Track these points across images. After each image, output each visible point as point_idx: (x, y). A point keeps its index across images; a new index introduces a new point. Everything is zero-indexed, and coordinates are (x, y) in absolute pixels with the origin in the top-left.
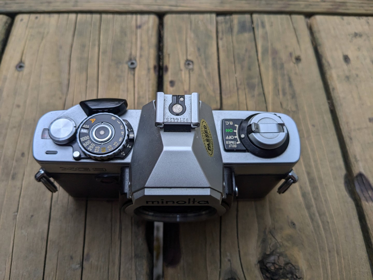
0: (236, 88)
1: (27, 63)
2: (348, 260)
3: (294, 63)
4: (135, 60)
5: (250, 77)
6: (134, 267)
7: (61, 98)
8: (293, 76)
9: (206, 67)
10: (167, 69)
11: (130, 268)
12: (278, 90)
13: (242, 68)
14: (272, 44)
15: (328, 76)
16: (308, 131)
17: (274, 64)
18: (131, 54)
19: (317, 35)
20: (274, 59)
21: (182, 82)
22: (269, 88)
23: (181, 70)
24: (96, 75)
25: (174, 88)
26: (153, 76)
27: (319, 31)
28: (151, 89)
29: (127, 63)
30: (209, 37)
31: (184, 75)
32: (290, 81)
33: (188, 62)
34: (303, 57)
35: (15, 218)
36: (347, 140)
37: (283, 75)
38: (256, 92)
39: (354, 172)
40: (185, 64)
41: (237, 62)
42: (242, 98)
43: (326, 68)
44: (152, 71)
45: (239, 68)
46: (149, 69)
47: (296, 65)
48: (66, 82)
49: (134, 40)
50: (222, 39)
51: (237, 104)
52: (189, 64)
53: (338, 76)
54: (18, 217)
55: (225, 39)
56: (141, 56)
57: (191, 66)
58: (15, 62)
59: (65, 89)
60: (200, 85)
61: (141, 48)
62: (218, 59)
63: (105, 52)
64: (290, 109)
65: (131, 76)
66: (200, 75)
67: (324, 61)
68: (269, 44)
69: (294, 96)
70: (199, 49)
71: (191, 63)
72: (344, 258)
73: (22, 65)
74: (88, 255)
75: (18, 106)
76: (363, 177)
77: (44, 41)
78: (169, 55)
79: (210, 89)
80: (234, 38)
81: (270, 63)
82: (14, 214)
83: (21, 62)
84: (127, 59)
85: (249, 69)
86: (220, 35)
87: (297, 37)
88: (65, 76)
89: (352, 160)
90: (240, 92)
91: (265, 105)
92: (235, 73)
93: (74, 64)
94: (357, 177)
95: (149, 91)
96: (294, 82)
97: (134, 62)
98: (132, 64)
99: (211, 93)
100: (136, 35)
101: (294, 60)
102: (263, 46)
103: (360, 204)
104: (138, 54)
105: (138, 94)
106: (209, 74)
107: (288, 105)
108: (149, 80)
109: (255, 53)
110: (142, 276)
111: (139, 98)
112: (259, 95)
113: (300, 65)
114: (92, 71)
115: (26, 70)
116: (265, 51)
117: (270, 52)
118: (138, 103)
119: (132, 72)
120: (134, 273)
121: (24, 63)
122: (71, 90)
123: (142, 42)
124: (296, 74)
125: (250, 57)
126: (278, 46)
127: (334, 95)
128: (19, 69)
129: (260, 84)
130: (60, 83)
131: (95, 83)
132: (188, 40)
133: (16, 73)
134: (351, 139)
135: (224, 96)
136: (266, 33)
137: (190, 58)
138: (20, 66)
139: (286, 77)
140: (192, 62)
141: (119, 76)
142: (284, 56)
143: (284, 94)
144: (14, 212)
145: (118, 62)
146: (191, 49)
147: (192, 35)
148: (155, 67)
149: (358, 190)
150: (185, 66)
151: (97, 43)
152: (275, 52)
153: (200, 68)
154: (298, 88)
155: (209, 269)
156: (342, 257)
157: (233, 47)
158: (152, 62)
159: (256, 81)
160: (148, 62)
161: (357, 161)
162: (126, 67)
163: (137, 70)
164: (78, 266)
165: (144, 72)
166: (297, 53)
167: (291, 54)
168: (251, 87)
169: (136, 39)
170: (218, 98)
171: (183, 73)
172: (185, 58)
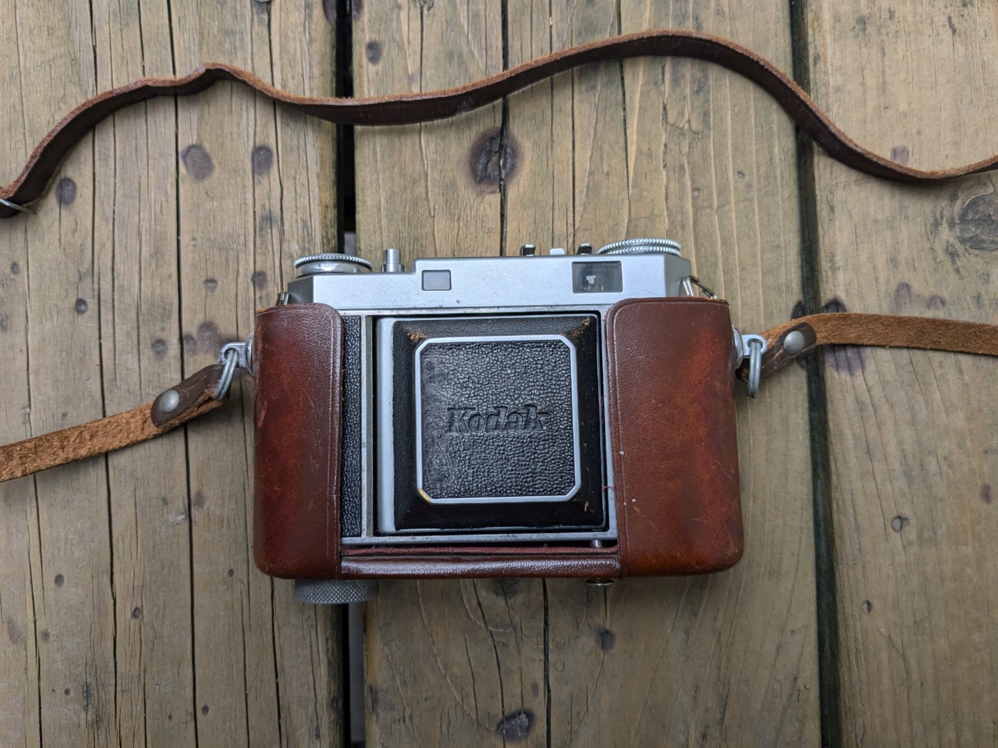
10: (359, 2)
12: (663, 68)
21: (401, 47)
25: (379, 67)
26: (322, 28)
28: (316, 72)
31: (407, 22)
36: (823, 210)
44: (318, 12)
46: (309, 6)
53: (837, 18)
54: (32, 415)
60: (450, 56)
65: (260, 29)
66: (452, 22)
69: (703, 85)
76: (840, 310)
82: (23, 411)
89: (824, 264)
91: (622, 113)
92: (550, 12)
94: (827, 305)
95: (311, 78)
103: (823, 372)
106: (474, 17)
108: (311, 41)
119: (265, 16)
134: (832, 209)
144: (24, 408)
161: (834, 269)
163: (276, 8)
164: (180, 518)
165: (296, 17)
171: (403, 15)
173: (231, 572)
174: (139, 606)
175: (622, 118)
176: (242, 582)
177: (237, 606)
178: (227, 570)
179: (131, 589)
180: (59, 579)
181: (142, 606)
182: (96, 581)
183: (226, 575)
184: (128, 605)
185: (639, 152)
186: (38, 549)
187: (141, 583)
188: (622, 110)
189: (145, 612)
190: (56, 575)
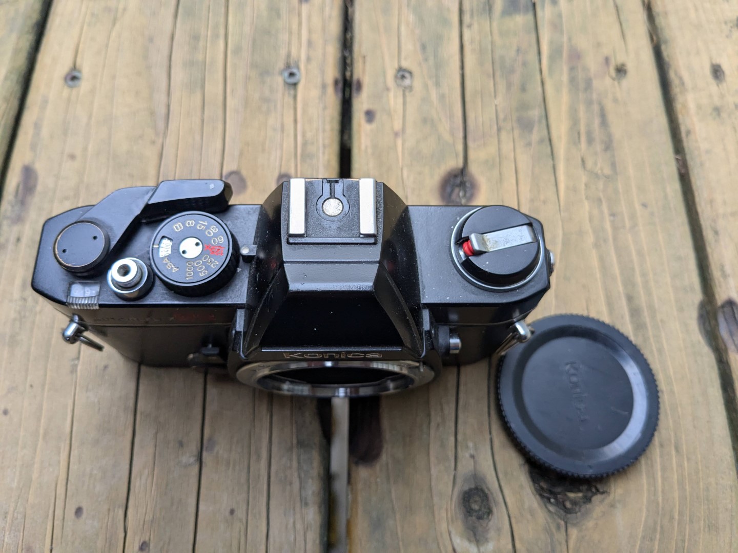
0: (495, 127)
1: (86, 71)
2: (697, 463)
3: (614, 79)
4: (298, 68)
5: (523, 106)
6: (295, 463)
7: (153, 142)
8: (609, 106)
9: (437, 84)
10: (359, 86)
11: (289, 465)
12: (579, 133)
13: (509, 86)
14: (570, 39)
15: (678, 106)
16: (633, 216)
17: (573, 80)
18: (289, 55)
19: (660, 21)
20: (572, 69)
21: (389, 114)
22: (560, 129)
23: (388, 89)
24: (221, 98)
25: (373, 126)
26: (333, 101)
27: (666, 13)
28: (328, 127)
29: (281, 73)
30: (445, 22)
31: (394, 99)
32: (603, 115)
33: (401, 73)
34: (630, 67)
35: (74, 369)
36: (708, 234)
37: (589, 103)
38: (535, 136)
39: (717, 297)
40: (396, 77)
41: (498, 73)
42: (507, 147)
43: (676, 89)
44: (330, 90)
45: (502, 87)
46: (324, 86)
47: (616, 83)
48: (162, 110)
49: (295, 26)
50: (469, 26)
51: (497, 159)
52: (403, 77)
53: (699, 107)
54: (79, 368)
55: (476, 26)
56: (309, 59)
57: (407, 82)
58: (63, 68)
59: (161, 124)
60: (425, 121)
61: (310, 43)
62: (462, 67)
63: (238, 50)
64: (599, 172)
65: (289, 100)
66: (425, 100)
67: (672, 75)
68: (565, 39)
69: (608, 146)
70: (424, 47)
71: (407, 75)
72: (689, 459)
73: (76, 74)
74: (210, 439)
75: (72, 157)
76: (734, 308)
77: (118, 26)
78: (364, 57)
79: (444, 128)
80: (495, 24)
81: (565, 78)
82: (73, 363)
83: (74, 68)
84: (281, 65)
85: (523, 89)
86: (467, 18)
87: (621, 24)
88: (161, 97)
89: (716, 273)
90: (504, 135)
91: (551, 162)
92: (495, 96)
93: (179, 75)
94: (723, 306)
95: (324, 131)
96: (611, 118)
97: (295, 71)
98: (292, 75)
99: (447, 136)
100: (300, 15)
101: (613, 72)
102: (551, 43)
103: (726, 358)
104: (303, 57)
105: (304, 136)
106: (442, 97)
107: (596, 164)
108: (325, 108)
109: (537, 58)
110: (310, 480)
111: (305, 144)
112: (541, 141)
113: (625, 82)
114: (214, 88)
115: (84, 85)
116: (556, 53)
117: (565, 54)
118: (302, 155)
119: (292, 92)
120: (296, 474)
121: (80, 71)
122: (173, 126)
123: (310, 31)
124: (615, 100)
125: (525, 64)
126: (583, 43)
127: (688, 143)
128: (70, 83)
129: (544, 122)
130: (152, 113)
131: (220, 112)
132: (403, 29)
133: (66, 91)
134: (716, 233)
135: (471, 144)
136: (560, 16)
137: (405, 64)
138: (73, 78)
139: (596, 108)
140: (410, 73)
141: (266, 100)
142: (592, 63)
143: (590, 141)
144: (73, 360)
145: (264, 72)
146: (409, 46)
147: (411, 18)
148: (336, 82)
149: (724, 332)
150: (396, 81)
151: (222, 32)
152: (576, 56)
153: (426, 86)
154: (617, 129)
155: (434, 471)
156: (685, 456)
157: (492, 43)
158: (331, 72)
159: (535, 113)
160: (323, 72)
161: (725, 276)
162: (279, 81)
163: (300, 87)
164: (192, 460)
165: (315, 93)
166: (621, 58)
167: (607, 60)
168: (526, 126)
169: (300, 24)
170: (460, 147)
171: (391, 94)
172: (396, 66)
173: (232, 512)
174: (147, 539)
175: (552, 166)
176: (241, 520)
177: (235, 543)
178: (229, 509)
179: (142, 523)
180: (79, 511)
181: (150, 539)
182: (111, 514)
183: (227, 513)
184: (137, 539)
185: (567, 188)
186: (64, 483)
187: (151, 518)
188: (551, 160)
189: (152, 545)
190: (77, 507)
